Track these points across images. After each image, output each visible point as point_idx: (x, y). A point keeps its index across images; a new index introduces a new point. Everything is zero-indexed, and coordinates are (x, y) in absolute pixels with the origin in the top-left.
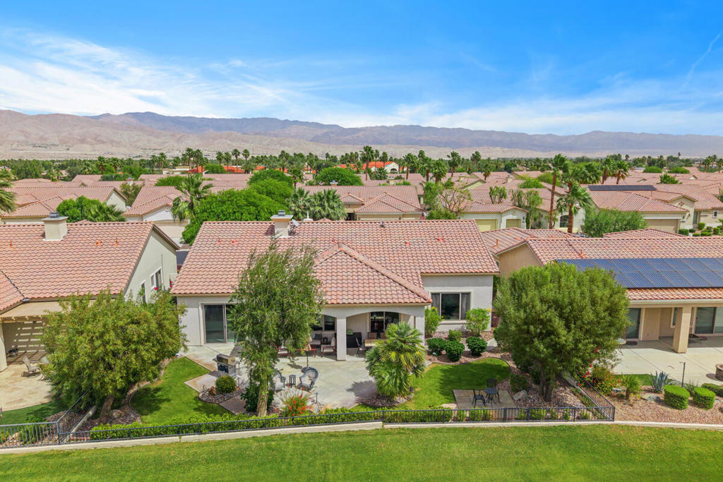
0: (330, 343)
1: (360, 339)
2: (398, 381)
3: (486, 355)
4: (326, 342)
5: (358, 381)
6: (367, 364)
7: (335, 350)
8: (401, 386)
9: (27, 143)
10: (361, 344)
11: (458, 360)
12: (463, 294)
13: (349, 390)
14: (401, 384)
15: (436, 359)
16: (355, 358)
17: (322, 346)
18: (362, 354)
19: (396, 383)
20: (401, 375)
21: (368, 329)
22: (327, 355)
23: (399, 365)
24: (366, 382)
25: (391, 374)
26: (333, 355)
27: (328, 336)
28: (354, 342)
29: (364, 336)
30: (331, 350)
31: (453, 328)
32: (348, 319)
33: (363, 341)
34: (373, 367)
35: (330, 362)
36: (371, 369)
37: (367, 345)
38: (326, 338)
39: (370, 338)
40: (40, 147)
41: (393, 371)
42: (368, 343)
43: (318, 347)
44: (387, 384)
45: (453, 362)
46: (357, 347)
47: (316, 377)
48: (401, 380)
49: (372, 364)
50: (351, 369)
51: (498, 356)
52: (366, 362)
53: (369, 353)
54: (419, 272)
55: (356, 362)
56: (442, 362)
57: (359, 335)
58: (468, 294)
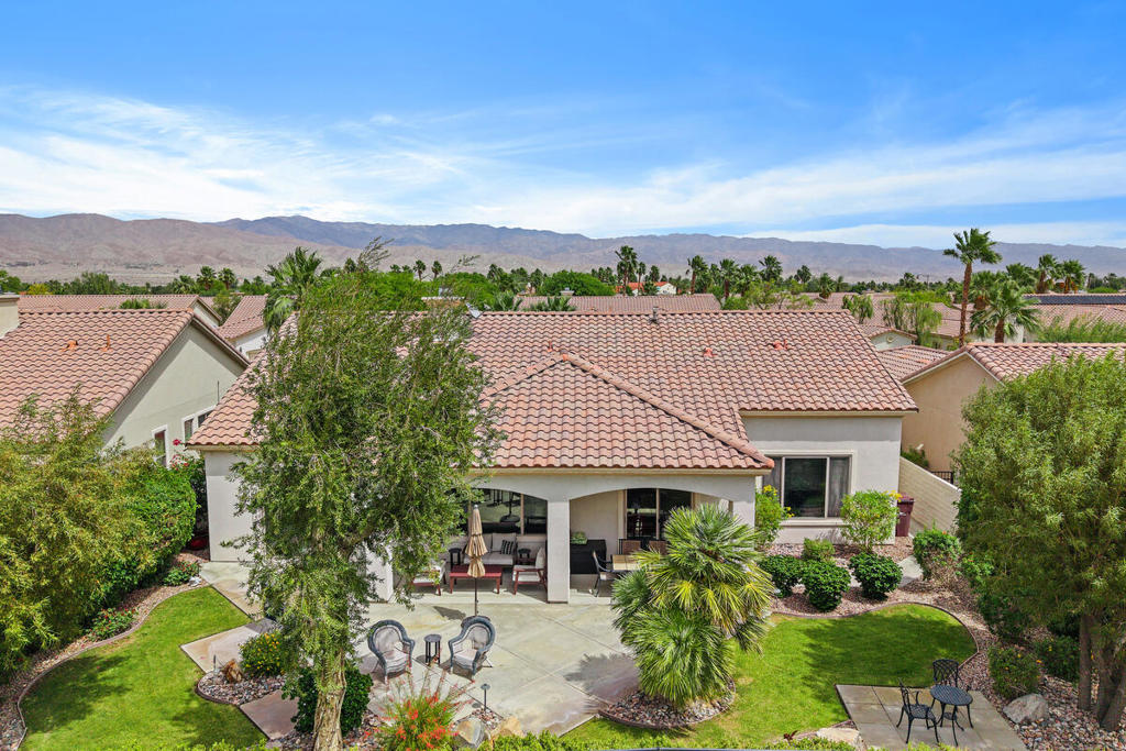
0: (532, 562)
1: (602, 553)
2: (699, 663)
3: (897, 597)
4: (525, 558)
5: (595, 653)
6: (617, 614)
7: (544, 578)
8: (707, 675)
9: (117, 263)
10: (604, 565)
11: (834, 607)
12: (833, 459)
13: (570, 677)
14: (707, 670)
15: (780, 603)
16: (589, 598)
17: (516, 567)
18: (604, 589)
19: (692, 669)
20: (704, 644)
21: (622, 534)
22: (526, 588)
23: (702, 620)
24: (614, 657)
25: (679, 643)
26: (539, 588)
27: (530, 547)
28: (587, 560)
29: (612, 546)
30: (535, 578)
31: (812, 535)
32: (575, 504)
33: (608, 559)
34: (631, 621)
35: (528, 606)
36: (626, 626)
37: (617, 567)
38: (527, 551)
39: (624, 552)
40: (136, 267)
41: (685, 634)
42: (619, 561)
43: (507, 569)
44: (669, 669)
45: (823, 611)
46: (594, 571)
47: (489, 641)
48: (705, 657)
49: (629, 615)
50: (579, 624)
51: (928, 598)
52: (615, 607)
53: (621, 585)
54: (736, 408)
55: (591, 607)
56: (795, 612)
57: (600, 546)
58: (846, 459)
